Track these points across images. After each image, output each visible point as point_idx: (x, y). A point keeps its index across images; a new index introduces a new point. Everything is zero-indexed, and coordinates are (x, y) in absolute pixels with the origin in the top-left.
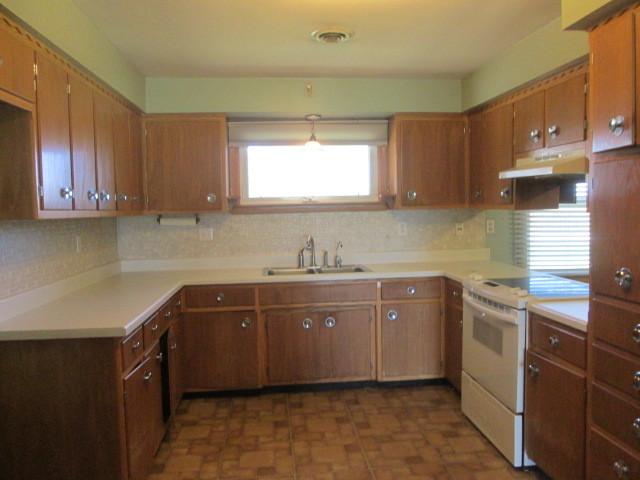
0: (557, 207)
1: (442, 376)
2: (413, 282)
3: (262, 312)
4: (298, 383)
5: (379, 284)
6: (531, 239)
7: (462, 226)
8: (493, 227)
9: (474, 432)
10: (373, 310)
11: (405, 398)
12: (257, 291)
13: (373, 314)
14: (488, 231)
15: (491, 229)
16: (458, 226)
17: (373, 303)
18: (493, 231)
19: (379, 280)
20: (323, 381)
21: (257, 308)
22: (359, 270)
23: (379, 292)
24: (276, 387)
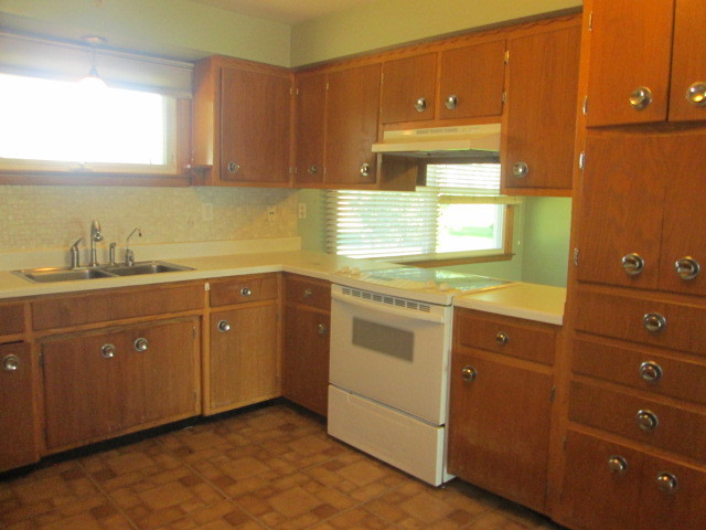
0: (413, 190)
1: (278, 395)
2: (247, 280)
3: (37, 340)
4: (95, 440)
5: (207, 286)
6: (339, 225)
7: (274, 210)
8: (305, 210)
9: (358, 457)
10: (197, 322)
11: (244, 430)
12: (27, 310)
13: (196, 327)
14: (300, 217)
15: (302, 214)
16: (270, 210)
17: (199, 312)
18: (305, 216)
19: (207, 280)
20: (130, 431)
21: (29, 336)
22: (163, 269)
23: (207, 295)
24: (62, 454)
